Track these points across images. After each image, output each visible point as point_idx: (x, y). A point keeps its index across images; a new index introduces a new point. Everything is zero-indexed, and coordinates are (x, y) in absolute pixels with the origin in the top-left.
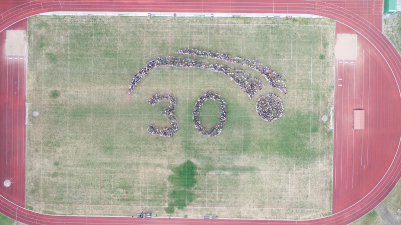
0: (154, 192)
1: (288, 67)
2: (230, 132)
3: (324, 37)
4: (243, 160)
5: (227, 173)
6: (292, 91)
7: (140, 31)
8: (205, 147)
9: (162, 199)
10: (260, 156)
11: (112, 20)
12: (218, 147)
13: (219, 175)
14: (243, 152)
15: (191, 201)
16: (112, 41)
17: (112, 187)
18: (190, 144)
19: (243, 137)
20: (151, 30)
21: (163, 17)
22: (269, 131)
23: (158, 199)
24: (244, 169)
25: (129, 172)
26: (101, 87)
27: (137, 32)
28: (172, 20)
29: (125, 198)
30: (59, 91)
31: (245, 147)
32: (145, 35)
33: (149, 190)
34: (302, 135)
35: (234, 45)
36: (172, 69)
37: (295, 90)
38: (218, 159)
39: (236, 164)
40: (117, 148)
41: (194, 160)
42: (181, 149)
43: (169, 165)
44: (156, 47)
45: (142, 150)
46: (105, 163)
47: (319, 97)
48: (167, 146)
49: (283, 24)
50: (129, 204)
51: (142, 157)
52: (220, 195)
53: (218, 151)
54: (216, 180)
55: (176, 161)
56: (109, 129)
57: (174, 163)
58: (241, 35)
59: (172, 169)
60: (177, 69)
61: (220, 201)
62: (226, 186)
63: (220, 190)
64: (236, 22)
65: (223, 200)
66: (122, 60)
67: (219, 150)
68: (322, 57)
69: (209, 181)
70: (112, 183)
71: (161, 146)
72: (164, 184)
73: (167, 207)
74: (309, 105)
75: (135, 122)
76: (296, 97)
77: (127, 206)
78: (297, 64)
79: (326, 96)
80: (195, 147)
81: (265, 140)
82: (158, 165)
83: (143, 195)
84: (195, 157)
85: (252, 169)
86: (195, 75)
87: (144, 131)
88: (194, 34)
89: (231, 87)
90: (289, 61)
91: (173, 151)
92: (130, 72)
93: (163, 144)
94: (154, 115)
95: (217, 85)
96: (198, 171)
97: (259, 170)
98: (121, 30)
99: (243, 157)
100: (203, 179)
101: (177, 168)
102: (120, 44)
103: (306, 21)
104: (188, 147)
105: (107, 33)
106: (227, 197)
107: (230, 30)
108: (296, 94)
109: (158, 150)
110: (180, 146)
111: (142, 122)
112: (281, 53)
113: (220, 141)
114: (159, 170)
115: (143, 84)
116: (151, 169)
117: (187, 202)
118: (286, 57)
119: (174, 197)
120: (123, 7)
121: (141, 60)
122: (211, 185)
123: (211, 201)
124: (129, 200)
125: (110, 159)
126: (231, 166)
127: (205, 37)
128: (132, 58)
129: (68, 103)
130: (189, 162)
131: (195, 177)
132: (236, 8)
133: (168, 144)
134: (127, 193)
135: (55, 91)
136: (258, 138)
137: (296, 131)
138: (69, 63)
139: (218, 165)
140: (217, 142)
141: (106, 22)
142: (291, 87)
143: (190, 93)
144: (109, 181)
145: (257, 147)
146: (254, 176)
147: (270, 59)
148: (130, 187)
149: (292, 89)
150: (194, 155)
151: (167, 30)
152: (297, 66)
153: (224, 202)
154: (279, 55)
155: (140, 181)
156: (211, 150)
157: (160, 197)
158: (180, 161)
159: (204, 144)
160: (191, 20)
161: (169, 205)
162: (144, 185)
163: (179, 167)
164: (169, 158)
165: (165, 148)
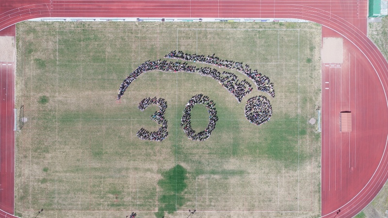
0: (144, 197)
1: (275, 70)
2: (220, 136)
3: (310, 41)
4: (232, 164)
5: (217, 177)
6: (280, 94)
7: (128, 36)
8: (195, 151)
9: (152, 204)
10: (249, 160)
11: (100, 26)
12: (207, 151)
13: (209, 178)
14: (232, 155)
15: (181, 205)
16: (101, 46)
17: (102, 193)
18: (179, 148)
19: (232, 140)
20: (139, 35)
21: (152, 22)
22: (257, 135)
23: (148, 203)
24: (233, 173)
25: (119, 178)
26: (90, 92)
27: (126, 37)
28: (160, 25)
29: (115, 203)
30: (48, 97)
31: (234, 151)
32: (133, 40)
33: (138, 195)
34: (290, 138)
35: (222, 50)
36: (161, 74)
37: (283, 94)
38: (207, 163)
39: (226, 168)
40: (106, 153)
41: (183, 165)
42: (171, 153)
43: (158, 169)
44: (144, 52)
45: (131, 155)
46: (95, 169)
47: (306, 100)
48: (156, 150)
49: (270, 28)
50: (119, 210)
51: (132, 162)
52: (210, 199)
53: (207, 155)
54: (205, 184)
55: (165, 165)
56: (98, 134)
57: (164, 168)
58: (229, 39)
59: (162, 174)
60: (165, 74)
61: (210, 205)
62: (216, 190)
63: (210, 194)
64: (223, 27)
65: (213, 204)
66: (111, 66)
67: (209, 154)
68: (309, 61)
69: (199, 185)
70: (102, 189)
71: (150, 151)
72: (154, 189)
73: (157, 211)
74: (297, 108)
75: (124, 127)
76: (283, 100)
77: (117, 211)
78: (284, 68)
79: (314, 99)
80: (185, 151)
81: (254, 144)
82: (148, 170)
83: (133, 200)
84: (184, 161)
85: (241, 173)
86: (184, 80)
87: (134, 136)
88: (182, 38)
89: (220, 91)
90: (277, 64)
91: (163, 155)
92: (119, 77)
93: (152, 149)
94: (143, 120)
95: (205, 89)
96: (187, 175)
97: (249, 173)
98: (109, 35)
99: (232, 160)
100: (193, 183)
101: (166, 173)
102: (109, 49)
103: (292, 25)
104: (177, 151)
105: (96, 39)
106: (217, 200)
107: (218, 34)
108: (284, 97)
109: (148, 155)
110: (170, 150)
111: (131, 127)
112: (269, 57)
113: (209, 145)
114: (149, 175)
115: (132, 89)
116: (141, 174)
117: (177, 206)
118: (273, 61)
119: (164, 202)
120: (112, 12)
121: (130, 65)
122: (201, 189)
123: (201, 205)
124: (119, 205)
125: (100, 165)
126: (220, 170)
127: (193, 42)
128: (121, 63)
129: (57, 109)
130: (179, 167)
131: (185, 181)
132: (223, 13)
133: (157, 148)
134: (117, 198)
135: (44, 96)
136: (247, 142)
137: (284, 134)
138: (58, 69)
139: (208, 169)
140: (207, 146)
141: (95, 28)
142: (279, 90)
143: (179, 98)
144: (99, 186)
145: (247, 151)
146: (243, 180)
147: (257, 63)
148: (120, 192)
149: (280, 92)
150: (184, 160)
151: (155, 35)
152: (284, 70)
153: (214, 206)
154: (266, 59)
155: (130, 186)
156: (200, 154)
157: (150, 202)
158: (169, 166)
159: (193, 148)
160: (179, 25)
161: (159, 210)
162: (134, 190)
163: (168, 171)
164: (158, 162)
165: (154, 153)
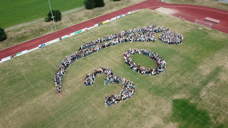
3: (151, 12)
4: (204, 69)
10: (208, 60)
12: (178, 75)
13: (209, 90)
14: (196, 65)
16: (13, 73)
19: (182, 58)
20: (47, 52)
22: (189, 47)
24: (215, 73)
27: (36, 58)
28: (60, 42)
31: (192, 62)
32: (44, 56)
34: (205, 38)
38: (190, 81)
41: (176, 97)
42: (154, 97)
44: (59, 56)
47: (184, 25)
48: (140, 104)
49: (127, 17)
54: (214, 96)
55: (163, 110)
57: (166, 113)
58: (112, 28)
59: (172, 121)
64: (103, 26)
66: (33, 78)
67: (181, 75)
68: (161, 16)
69: (212, 101)
71: (135, 110)
74: (185, 29)
75: (86, 110)
79: (186, 23)
80: (163, 87)
81: (195, 52)
84: (173, 94)
85: (218, 69)
86: (106, 53)
87: (104, 111)
88: (82, 40)
90: (150, 23)
91: (150, 104)
93: (134, 106)
94: (100, 92)
96: (192, 102)
97: (223, 66)
99: (201, 67)
100: (206, 104)
101: (174, 116)
103: (137, 12)
104: (158, 91)
105: (5, 72)
107: (103, 29)
109: (136, 115)
110: (151, 95)
111: (94, 105)
112: (142, 23)
118: (146, 23)
121: (53, 68)
122: (219, 103)
126: (205, 78)
127: (92, 37)
128: (42, 71)
130: (175, 101)
131: (198, 108)
136: (190, 53)
137: (200, 39)
139: (197, 84)
143: (114, 61)
145: (198, 57)
150: (171, 93)
152: (156, 23)
156: (177, 80)
158: (167, 108)
160: (74, 36)
163: (173, 113)
164: (154, 113)
165: (140, 108)
